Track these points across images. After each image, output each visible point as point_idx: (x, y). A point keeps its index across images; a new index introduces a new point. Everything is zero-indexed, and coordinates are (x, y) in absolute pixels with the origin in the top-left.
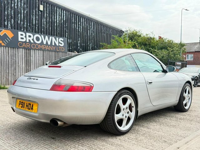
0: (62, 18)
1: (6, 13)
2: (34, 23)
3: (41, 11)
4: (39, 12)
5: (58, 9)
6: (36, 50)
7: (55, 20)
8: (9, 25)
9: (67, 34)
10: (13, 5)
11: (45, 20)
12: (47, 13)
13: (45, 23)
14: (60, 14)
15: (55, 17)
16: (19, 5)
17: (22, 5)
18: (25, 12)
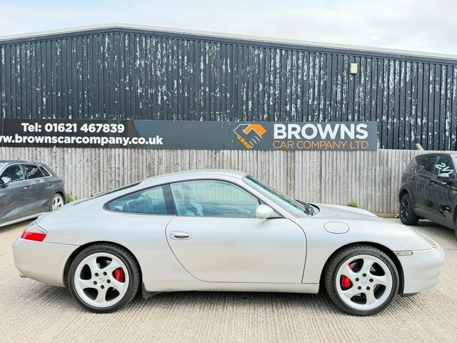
0: (402, 78)
1: (288, 91)
2: (339, 99)
3: (354, 75)
4: (348, 78)
5: (392, 63)
6: (306, 150)
7: (385, 85)
8: (293, 109)
9: (414, 107)
10: (300, 77)
11: (361, 89)
12: (365, 76)
13: (362, 94)
14: (397, 71)
15: (385, 80)
16: (311, 74)
17: (317, 71)
18: (322, 83)
